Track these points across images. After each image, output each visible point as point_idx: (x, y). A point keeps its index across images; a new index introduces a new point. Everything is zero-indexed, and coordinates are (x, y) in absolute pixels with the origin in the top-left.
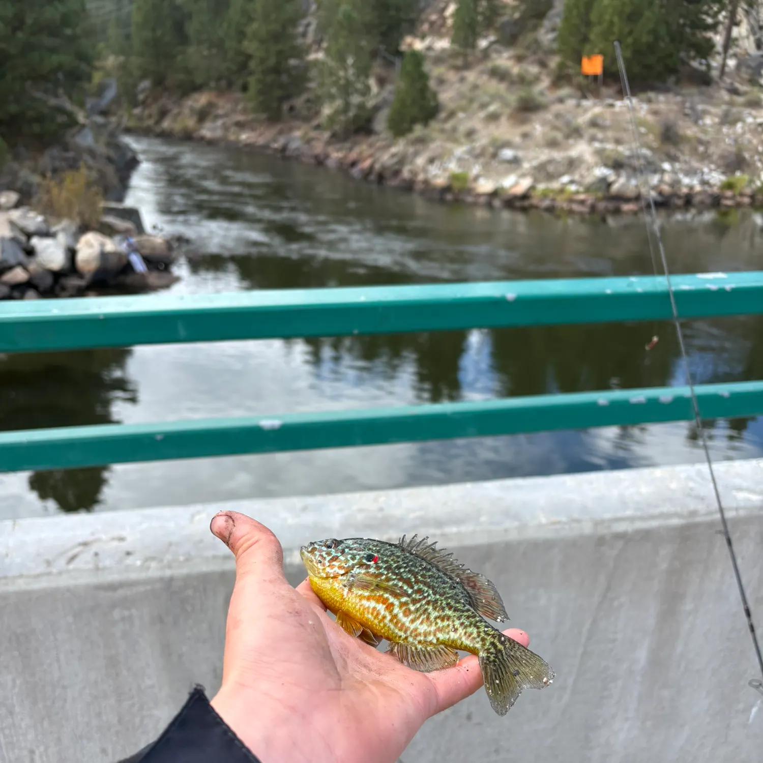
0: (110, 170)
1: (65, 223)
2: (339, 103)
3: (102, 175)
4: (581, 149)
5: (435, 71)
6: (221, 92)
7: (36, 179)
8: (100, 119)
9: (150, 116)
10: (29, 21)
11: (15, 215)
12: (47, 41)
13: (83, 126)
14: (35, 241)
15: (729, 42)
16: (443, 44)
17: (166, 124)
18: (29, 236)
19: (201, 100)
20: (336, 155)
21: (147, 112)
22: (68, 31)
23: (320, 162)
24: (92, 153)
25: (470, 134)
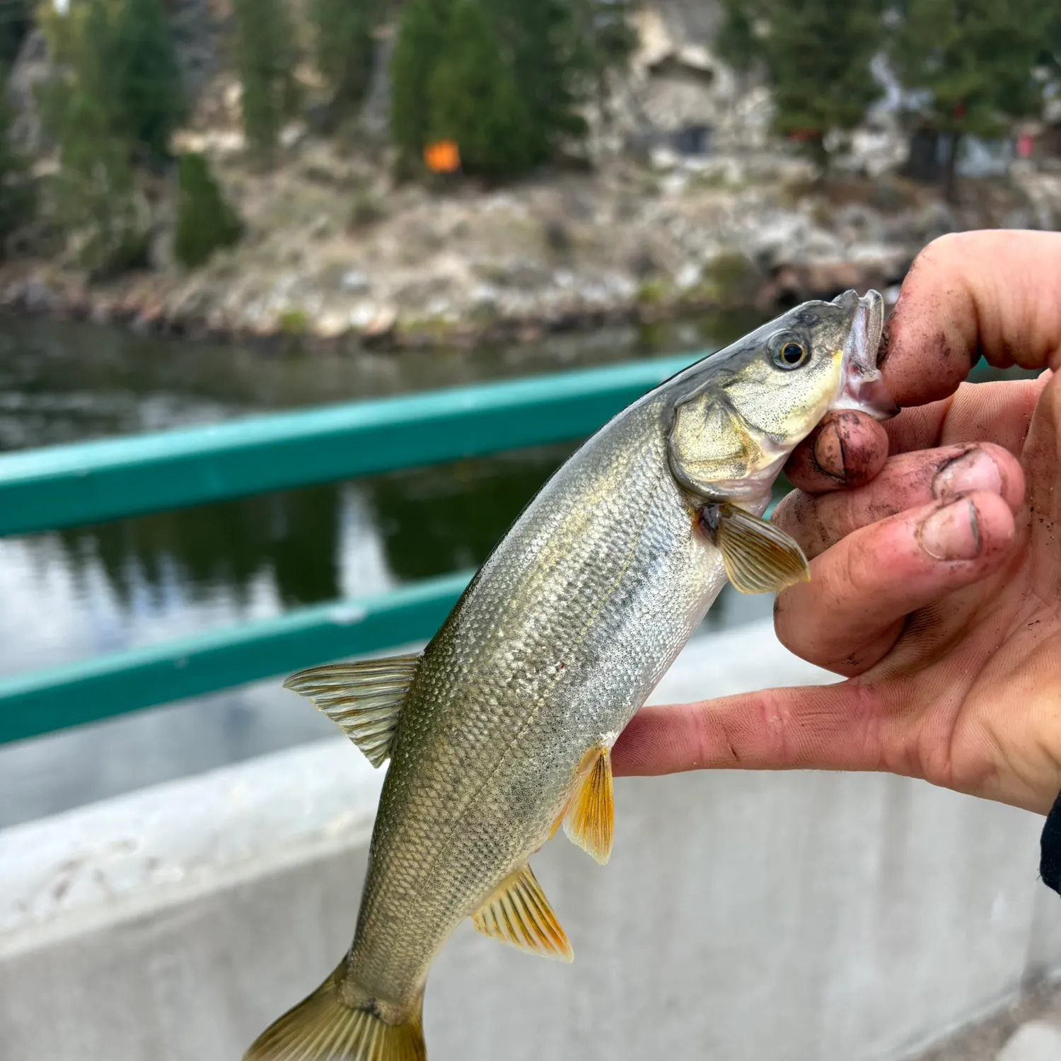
2: (93, 231)
4: (450, 265)
5: (229, 179)
15: (608, 118)
16: (231, 141)
20: (102, 304)
23: (80, 315)
25: (295, 259)
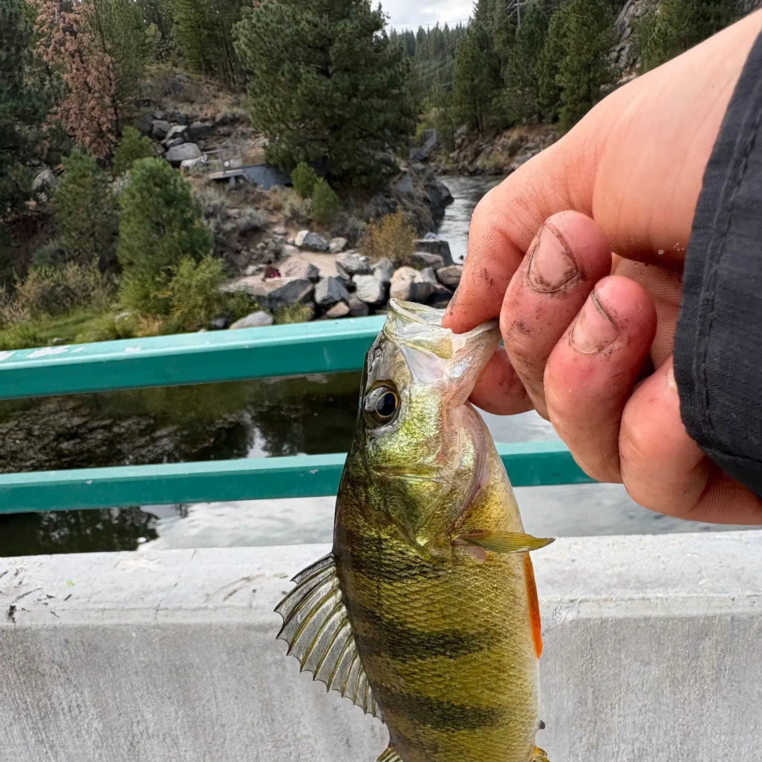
0: (425, 210)
1: (383, 260)
3: (418, 214)
6: (531, 126)
7: (362, 224)
8: (420, 166)
9: (465, 157)
10: (362, 88)
11: (342, 257)
12: (376, 102)
13: (405, 173)
14: (356, 279)
17: (479, 163)
18: (351, 274)
19: (514, 135)
21: (462, 155)
22: (395, 91)
24: (410, 196)
